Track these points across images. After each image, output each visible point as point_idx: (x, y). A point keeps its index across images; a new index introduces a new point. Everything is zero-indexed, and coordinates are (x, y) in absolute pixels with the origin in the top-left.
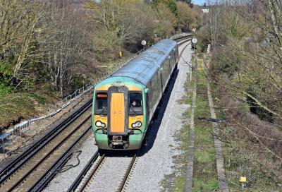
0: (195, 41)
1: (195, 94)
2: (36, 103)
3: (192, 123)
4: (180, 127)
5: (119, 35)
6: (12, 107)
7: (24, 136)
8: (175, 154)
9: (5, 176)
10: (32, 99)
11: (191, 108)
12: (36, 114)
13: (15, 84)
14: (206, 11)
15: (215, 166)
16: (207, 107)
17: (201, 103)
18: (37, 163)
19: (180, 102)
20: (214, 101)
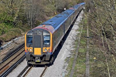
2: (22, 31)
5: (55, 6)
6: (13, 33)
7: (16, 43)
8: (72, 50)
9: (8, 57)
10: (20, 30)
11: (80, 33)
12: (22, 35)
13: (14, 24)
15: (86, 54)
16: (86, 32)
17: (84, 31)
18: (20, 53)
20: (89, 30)
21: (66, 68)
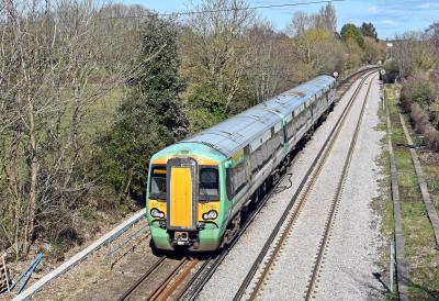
0: (383, 72)
1: (389, 121)
3: (391, 149)
4: (379, 152)
14: (390, 45)
15: (419, 190)
16: (403, 133)
17: (397, 131)
19: (376, 129)
21: (378, 226)
